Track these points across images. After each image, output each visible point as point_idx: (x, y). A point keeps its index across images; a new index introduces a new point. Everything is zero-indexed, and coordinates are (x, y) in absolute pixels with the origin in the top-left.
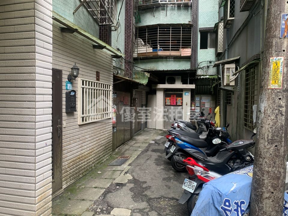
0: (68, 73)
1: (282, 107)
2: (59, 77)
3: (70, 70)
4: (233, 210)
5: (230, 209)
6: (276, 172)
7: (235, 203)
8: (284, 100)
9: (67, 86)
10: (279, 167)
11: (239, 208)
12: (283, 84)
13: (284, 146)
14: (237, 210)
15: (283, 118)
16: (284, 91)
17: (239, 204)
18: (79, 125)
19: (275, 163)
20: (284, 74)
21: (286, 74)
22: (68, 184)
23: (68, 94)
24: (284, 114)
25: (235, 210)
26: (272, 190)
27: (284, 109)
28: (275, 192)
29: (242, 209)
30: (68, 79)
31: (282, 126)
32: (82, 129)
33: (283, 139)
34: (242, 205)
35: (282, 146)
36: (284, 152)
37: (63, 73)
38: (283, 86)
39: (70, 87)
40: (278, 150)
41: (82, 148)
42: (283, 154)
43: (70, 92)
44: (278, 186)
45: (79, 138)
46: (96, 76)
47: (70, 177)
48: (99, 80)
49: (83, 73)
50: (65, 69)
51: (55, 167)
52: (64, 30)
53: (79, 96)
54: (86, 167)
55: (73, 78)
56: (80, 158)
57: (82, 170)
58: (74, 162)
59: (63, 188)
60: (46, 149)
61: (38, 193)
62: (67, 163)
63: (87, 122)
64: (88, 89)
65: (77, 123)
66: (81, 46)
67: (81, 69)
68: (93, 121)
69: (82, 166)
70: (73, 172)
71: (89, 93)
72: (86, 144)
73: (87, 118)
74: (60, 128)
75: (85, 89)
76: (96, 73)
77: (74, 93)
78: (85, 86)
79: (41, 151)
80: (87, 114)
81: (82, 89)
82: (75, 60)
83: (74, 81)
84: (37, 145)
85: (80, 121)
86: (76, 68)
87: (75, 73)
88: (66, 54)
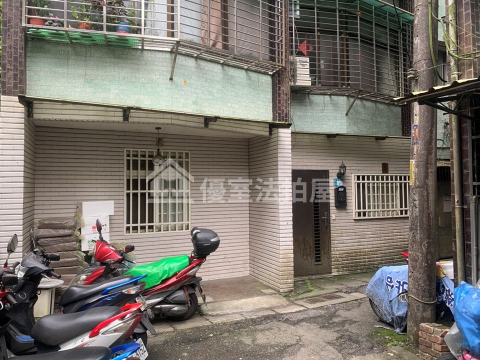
0: (338, 171)
1: (415, 200)
4: (395, 287)
5: (391, 284)
6: (414, 255)
7: (397, 281)
8: (417, 195)
9: (336, 183)
10: (416, 251)
11: (401, 287)
12: (415, 181)
13: (421, 234)
14: (399, 288)
15: (417, 210)
16: (416, 187)
17: (402, 283)
18: (355, 220)
19: (413, 247)
20: (415, 173)
21: (417, 174)
22: (341, 273)
23: (337, 190)
24: (417, 206)
25: (396, 287)
26: (412, 270)
27: (417, 203)
28: (414, 272)
29: (404, 288)
30: (337, 176)
31: (417, 217)
32: (358, 224)
33: (418, 228)
34: (405, 285)
35: (417, 234)
36: (421, 238)
37: (330, 172)
38: (415, 184)
39: (340, 183)
40: (415, 236)
41: (360, 243)
42: (419, 240)
43: (338, 189)
44: (416, 267)
45: (355, 233)
46: (381, 169)
47: (342, 267)
48: (387, 173)
49: (360, 168)
50: (334, 168)
51: (322, 252)
52: (330, 136)
53: (353, 191)
54: (368, 265)
55: (341, 176)
56: (358, 253)
57: (361, 266)
58: (349, 255)
59: (333, 274)
60: (287, 227)
61: (281, 252)
62: (337, 253)
63: (367, 217)
64: (366, 184)
65: (350, 217)
66: (356, 143)
67: (356, 165)
68: (377, 217)
69: (360, 262)
70: (347, 263)
71: (369, 187)
72: (366, 240)
73: (367, 213)
74: (326, 219)
75: (361, 184)
76: (381, 165)
77: (343, 189)
78: (361, 181)
79: (284, 227)
80: (367, 210)
81: (356, 184)
82: (347, 158)
83: (346, 178)
84: (281, 223)
85: (355, 216)
86: (343, 166)
87: (342, 171)
88: (334, 155)
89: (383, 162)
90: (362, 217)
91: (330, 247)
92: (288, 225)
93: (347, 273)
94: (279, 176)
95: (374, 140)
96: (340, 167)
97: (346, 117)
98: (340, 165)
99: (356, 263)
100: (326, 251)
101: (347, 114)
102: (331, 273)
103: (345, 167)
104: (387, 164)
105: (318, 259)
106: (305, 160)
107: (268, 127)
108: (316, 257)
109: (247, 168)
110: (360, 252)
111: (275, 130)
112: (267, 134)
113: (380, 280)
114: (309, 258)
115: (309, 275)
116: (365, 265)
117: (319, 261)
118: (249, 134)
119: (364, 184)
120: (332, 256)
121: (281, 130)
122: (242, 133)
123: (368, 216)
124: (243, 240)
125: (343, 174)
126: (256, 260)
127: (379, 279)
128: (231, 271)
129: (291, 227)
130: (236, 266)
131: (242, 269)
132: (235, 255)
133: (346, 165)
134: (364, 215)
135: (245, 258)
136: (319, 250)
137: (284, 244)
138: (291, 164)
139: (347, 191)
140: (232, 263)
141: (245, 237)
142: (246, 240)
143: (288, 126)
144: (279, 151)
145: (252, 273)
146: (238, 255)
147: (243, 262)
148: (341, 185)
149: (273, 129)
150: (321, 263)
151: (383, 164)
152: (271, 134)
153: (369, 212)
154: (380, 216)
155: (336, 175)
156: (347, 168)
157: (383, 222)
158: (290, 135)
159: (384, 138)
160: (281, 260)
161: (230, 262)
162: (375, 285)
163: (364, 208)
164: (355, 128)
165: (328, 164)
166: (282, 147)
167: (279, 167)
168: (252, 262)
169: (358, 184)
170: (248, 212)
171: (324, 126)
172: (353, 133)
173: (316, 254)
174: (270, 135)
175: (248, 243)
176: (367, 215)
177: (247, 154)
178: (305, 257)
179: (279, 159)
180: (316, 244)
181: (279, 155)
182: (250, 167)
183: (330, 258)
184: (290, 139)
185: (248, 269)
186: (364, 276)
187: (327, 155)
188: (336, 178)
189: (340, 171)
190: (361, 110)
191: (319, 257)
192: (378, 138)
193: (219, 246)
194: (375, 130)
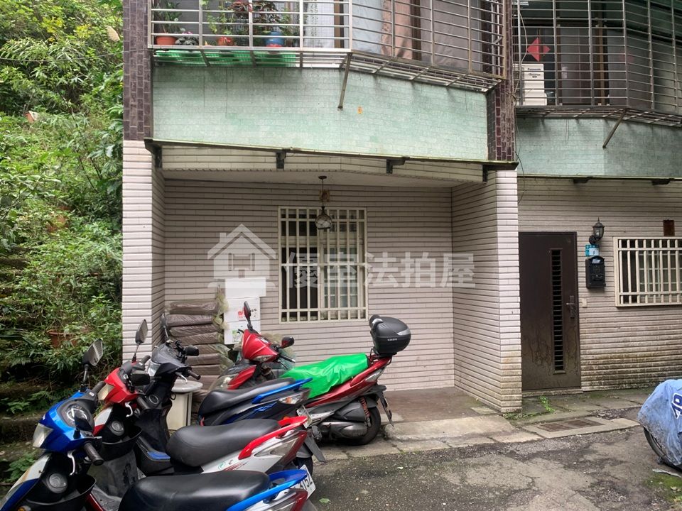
0: (591, 234)
2: (570, 242)
3: (592, 229)
9: (588, 251)
18: (618, 308)
22: (595, 388)
23: (589, 263)
30: (590, 241)
32: (624, 313)
37: (578, 234)
39: (593, 252)
41: (627, 343)
43: (591, 260)
45: (619, 327)
46: (662, 229)
47: (598, 379)
48: (672, 234)
49: (626, 229)
50: (584, 229)
51: (566, 355)
52: (577, 181)
53: (616, 263)
54: (641, 377)
55: (596, 241)
56: (624, 359)
57: (630, 378)
58: (608, 360)
59: (584, 389)
60: (512, 317)
61: (503, 354)
62: (590, 357)
63: (638, 304)
64: (637, 253)
65: (611, 304)
66: (620, 190)
67: (620, 224)
68: (655, 304)
69: (627, 372)
70: (605, 374)
71: (641, 258)
72: (637, 338)
73: (638, 297)
74: (573, 306)
75: (629, 253)
76: (662, 224)
77: (599, 261)
78: (628, 248)
79: (507, 317)
80: (638, 292)
81: (621, 253)
82: (605, 214)
83: (605, 243)
84: (502, 311)
85: (619, 302)
86: (599, 225)
87: (598, 234)
88: (584, 209)
89: (665, 219)
90: (630, 304)
91: (578, 348)
92: (512, 314)
93: (606, 387)
94: (499, 241)
95: (650, 185)
96: (594, 227)
97: (603, 151)
98: (594, 224)
99: (620, 373)
100: (572, 354)
101: (604, 147)
102: (580, 387)
103: (603, 227)
104: (673, 221)
105: (559, 366)
106: (539, 218)
107: (482, 168)
108: (556, 363)
109: (450, 230)
110: (628, 357)
111: (491, 174)
112: (480, 179)
113: (663, 401)
114: (545, 363)
115: (546, 389)
116: (636, 377)
117: (561, 368)
118: (453, 180)
119: (633, 254)
120: (582, 362)
121: (501, 173)
122: (443, 179)
123: (641, 302)
124: (444, 336)
125: (600, 238)
126: (463, 364)
127: (661, 398)
128: (427, 379)
129: (518, 317)
130: (435, 373)
131: (443, 378)
132: (432, 357)
133: (604, 224)
134: (634, 299)
135: (448, 361)
136: (561, 353)
137: (507, 342)
138: (517, 223)
139: (606, 264)
140: (428, 368)
141: (447, 331)
142: (449, 336)
143: (513, 166)
144: (499, 204)
145: (458, 383)
146: (437, 357)
147: (444, 367)
148: (597, 254)
149: (489, 172)
150: (564, 372)
151: (665, 222)
152: (485, 178)
153: (641, 296)
154: (660, 302)
155: (588, 239)
156: (605, 229)
157: (665, 312)
158: (515, 180)
159: (666, 182)
160: (502, 366)
161: (425, 366)
162: (654, 408)
163: (634, 289)
164: (619, 167)
165: (576, 223)
166: (503, 198)
167: (499, 228)
168: (458, 367)
169: (624, 254)
170: (451, 295)
171: (569, 166)
172: (614, 175)
173: (556, 358)
174: (483, 181)
175: (451, 340)
176: (638, 301)
177: (449, 210)
178: (539, 362)
179: (499, 216)
180: (556, 343)
181: (499, 210)
182: (454, 229)
183: (578, 364)
184: (516, 186)
185: (453, 377)
186: (635, 394)
187: (574, 208)
188: (589, 243)
189: (595, 232)
190: (628, 139)
191: (561, 363)
192: (656, 182)
193: (410, 343)
194: (651, 170)
